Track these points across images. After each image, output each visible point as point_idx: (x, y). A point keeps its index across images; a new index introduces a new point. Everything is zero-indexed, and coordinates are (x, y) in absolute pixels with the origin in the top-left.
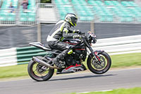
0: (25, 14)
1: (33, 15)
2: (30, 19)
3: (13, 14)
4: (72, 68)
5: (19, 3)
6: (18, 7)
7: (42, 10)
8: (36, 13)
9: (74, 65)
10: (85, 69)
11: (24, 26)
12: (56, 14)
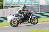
0: (35, 2)
3: (31, 2)
4: (25, 23)
9: (25, 21)
10: (29, 23)
11: (35, 6)
12: (46, 2)
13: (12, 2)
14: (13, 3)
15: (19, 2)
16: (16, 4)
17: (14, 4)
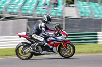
1: (61, 11)
2: (58, 14)
5: (51, 3)
6: (50, 5)
7: (67, 8)
8: (62, 10)
12: (77, 12)
13: (6, 9)
14: (9, 10)
15: (21, 9)
16: (16, 14)
17: (11, 13)
